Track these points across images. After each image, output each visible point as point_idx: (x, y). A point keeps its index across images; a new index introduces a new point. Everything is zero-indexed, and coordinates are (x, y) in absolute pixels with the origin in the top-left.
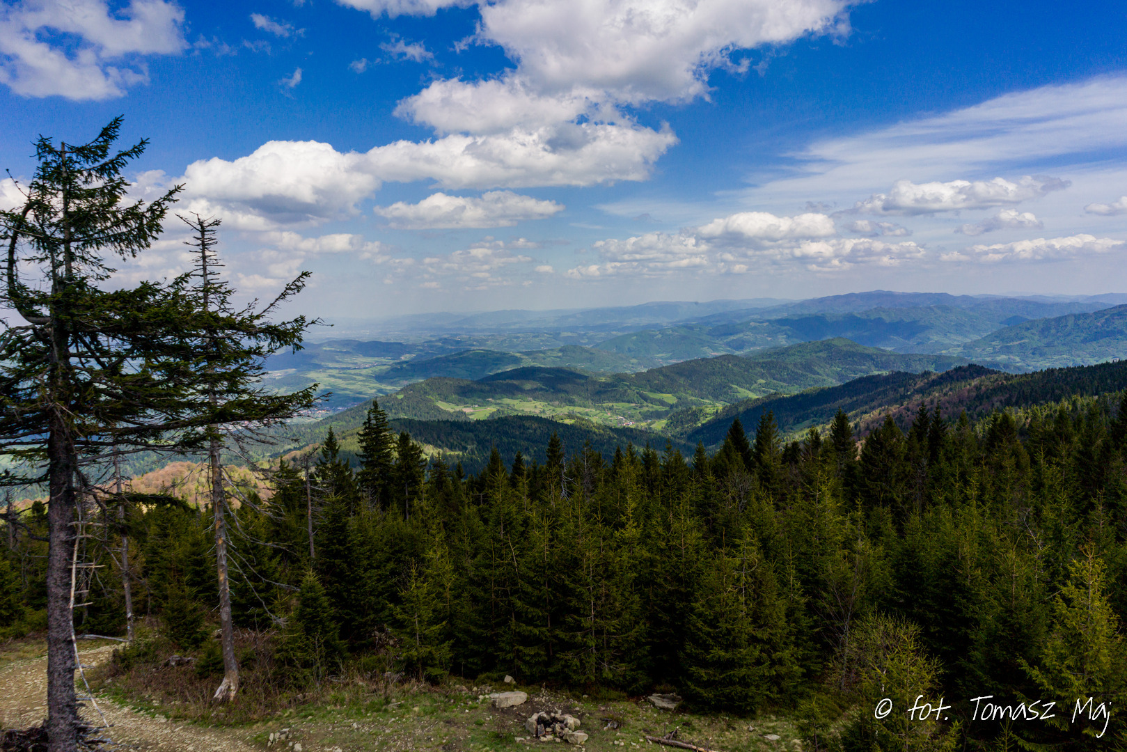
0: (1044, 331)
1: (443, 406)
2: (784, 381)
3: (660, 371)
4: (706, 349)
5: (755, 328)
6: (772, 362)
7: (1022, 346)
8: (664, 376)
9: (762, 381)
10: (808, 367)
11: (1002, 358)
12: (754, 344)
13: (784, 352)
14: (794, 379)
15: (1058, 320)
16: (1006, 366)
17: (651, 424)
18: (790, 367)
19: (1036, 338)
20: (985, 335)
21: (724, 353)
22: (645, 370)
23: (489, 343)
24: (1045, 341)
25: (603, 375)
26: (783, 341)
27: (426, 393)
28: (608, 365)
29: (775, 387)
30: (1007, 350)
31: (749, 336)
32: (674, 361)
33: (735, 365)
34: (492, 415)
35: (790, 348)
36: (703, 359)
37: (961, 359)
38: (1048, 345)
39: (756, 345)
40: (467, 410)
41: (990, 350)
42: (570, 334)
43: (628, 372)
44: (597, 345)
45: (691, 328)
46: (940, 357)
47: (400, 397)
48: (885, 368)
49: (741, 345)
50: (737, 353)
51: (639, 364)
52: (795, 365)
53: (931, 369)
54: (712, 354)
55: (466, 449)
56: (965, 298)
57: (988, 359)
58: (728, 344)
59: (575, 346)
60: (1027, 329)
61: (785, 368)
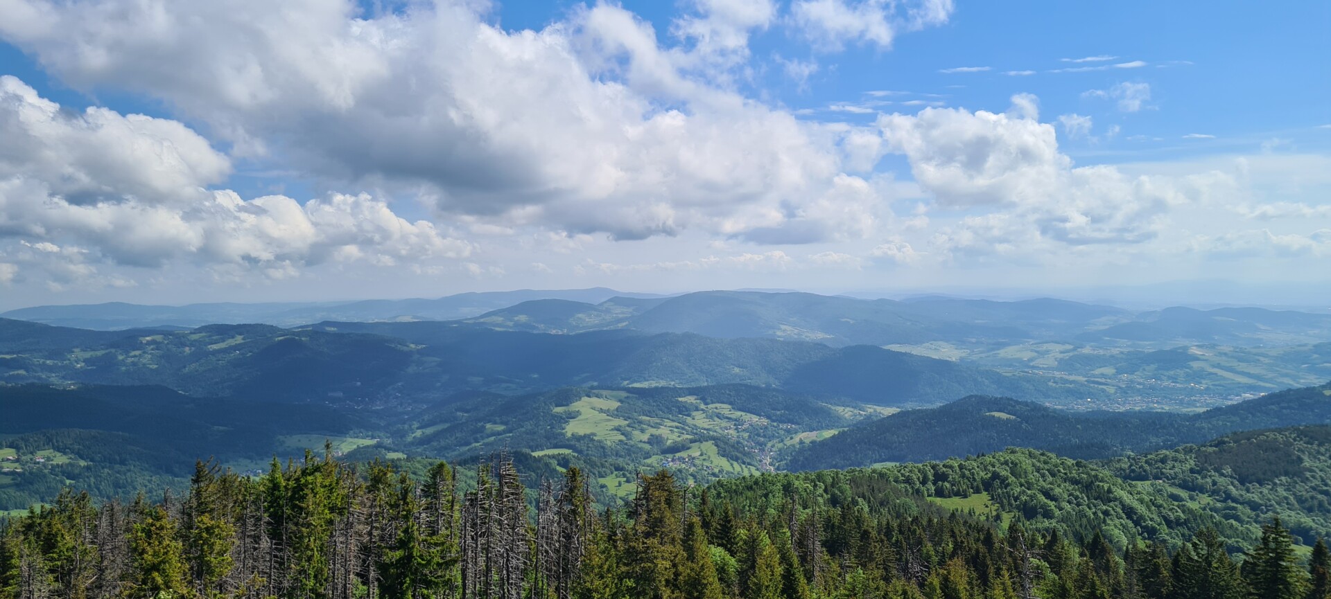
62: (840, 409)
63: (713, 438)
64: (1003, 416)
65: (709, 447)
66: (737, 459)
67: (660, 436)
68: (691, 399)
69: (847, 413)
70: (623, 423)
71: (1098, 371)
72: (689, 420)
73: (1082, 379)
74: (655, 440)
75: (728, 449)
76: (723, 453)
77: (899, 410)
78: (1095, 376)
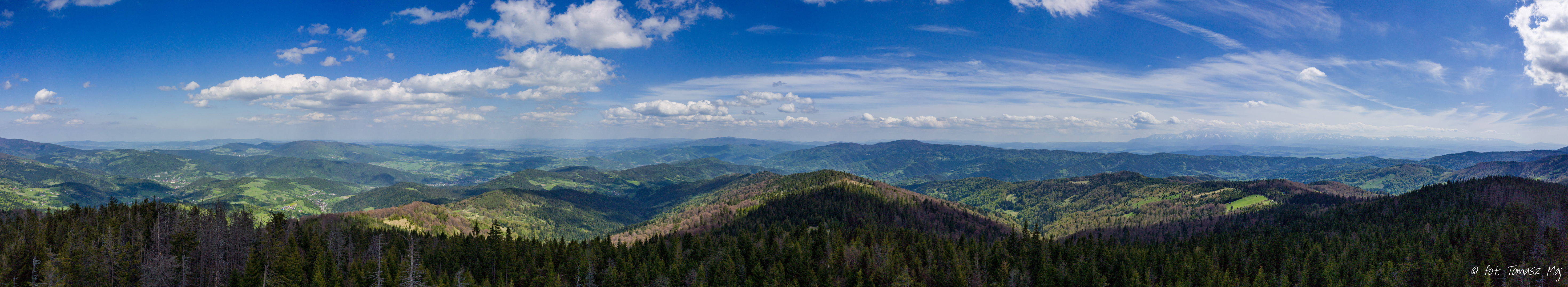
0: (792, 156)
1: (532, 182)
2: (688, 176)
3: (633, 170)
4: (654, 160)
5: (676, 151)
6: (683, 167)
7: (784, 162)
8: (634, 172)
9: (679, 176)
10: (699, 170)
11: (777, 167)
12: (675, 159)
13: (688, 163)
14: (692, 175)
15: (798, 152)
16: (778, 170)
17: (628, 194)
18: (691, 170)
19: (789, 158)
20: (770, 157)
21: (661, 163)
22: (625, 169)
23: (555, 153)
24: (793, 160)
25: (606, 171)
26: (688, 158)
27: (524, 176)
28: (609, 166)
29: (684, 179)
30: (779, 164)
31: (672, 155)
32: (639, 166)
33: (667, 168)
34: (554, 187)
35: (691, 161)
36: (652, 165)
37: (761, 168)
38: (794, 162)
39: (676, 159)
40: (543, 185)
41: (772, 163)
42: (592, 151)
43: (618, 170)
44: (604, 157)
45: (647, 150)
46: (753, 166)
47: (513, 177)
48: (731, 171)
49: (669, 159)
50: (668, 163)
51: (623, 166)
52: (693, 169)
53: (749, 172)
54: (656, 163)
55: (541, 204)
56: (763, 142)
57: (772, 167)
58: (664, 158)
59: (594, 157)
60: (786, 155)
61: (689, 170)
62: (352, 187)
63: (302, 199)
64: (412, 189)
65: (301, 202)
66: (312, 207)
67: (281, 198)
68: (294, 183)
69: (355, 189)
70: (266, 192)
71: (445, 172)
72: (293, 191)
73: (439, 175)
74: (280, 200)
75: (308, 203)
76: (306, 205)
77: (374, 188)
78: (443, 173)
